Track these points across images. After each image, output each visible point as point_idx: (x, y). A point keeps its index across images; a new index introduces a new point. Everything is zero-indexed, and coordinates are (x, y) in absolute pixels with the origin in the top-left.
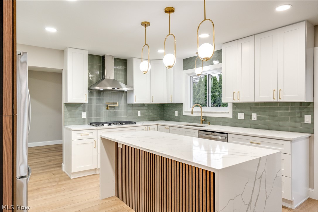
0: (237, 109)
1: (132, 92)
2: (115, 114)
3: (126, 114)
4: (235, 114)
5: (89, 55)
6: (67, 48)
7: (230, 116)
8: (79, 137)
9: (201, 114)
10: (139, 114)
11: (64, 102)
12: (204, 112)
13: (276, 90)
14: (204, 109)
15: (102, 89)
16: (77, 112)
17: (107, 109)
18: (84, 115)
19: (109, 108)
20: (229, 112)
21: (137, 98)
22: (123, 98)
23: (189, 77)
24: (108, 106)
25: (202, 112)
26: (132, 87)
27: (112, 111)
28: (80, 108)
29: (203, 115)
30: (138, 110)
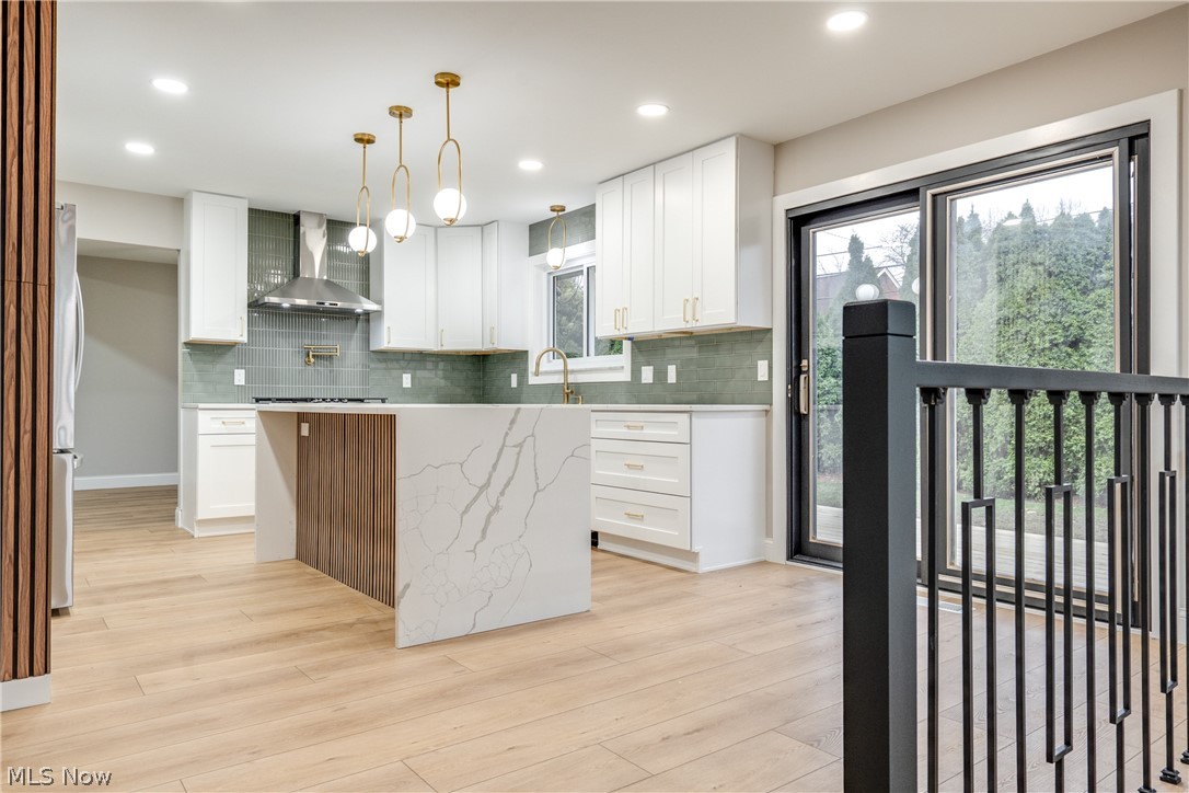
0: (641, 359)
1: (380, 314)
2: (334, 381)
3: (365, 379)
4: (636, 372)
5: (252, 211)
6: (189, 192)
7: (625, 376)
8: (216, 426)
9: (566, 378)
10: (407, 380)
11: (182, 339)
12: (573, 372)
13: (690, 300)
14: (572, 364)
15: (286, 305)
16: (219, 367)
17: (307, 363)
18: (240, 377)
19: (312, 360)
20: (623, 367)
21: (395, 333)
22: (357, 335)
23: (545, 274)
24: (311, 353)
25: (566, 372)
26: (380, 302)
27: (322, 368)
28: (229, 357)
29: (571, 379)
30: (405, 370)
